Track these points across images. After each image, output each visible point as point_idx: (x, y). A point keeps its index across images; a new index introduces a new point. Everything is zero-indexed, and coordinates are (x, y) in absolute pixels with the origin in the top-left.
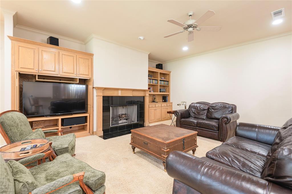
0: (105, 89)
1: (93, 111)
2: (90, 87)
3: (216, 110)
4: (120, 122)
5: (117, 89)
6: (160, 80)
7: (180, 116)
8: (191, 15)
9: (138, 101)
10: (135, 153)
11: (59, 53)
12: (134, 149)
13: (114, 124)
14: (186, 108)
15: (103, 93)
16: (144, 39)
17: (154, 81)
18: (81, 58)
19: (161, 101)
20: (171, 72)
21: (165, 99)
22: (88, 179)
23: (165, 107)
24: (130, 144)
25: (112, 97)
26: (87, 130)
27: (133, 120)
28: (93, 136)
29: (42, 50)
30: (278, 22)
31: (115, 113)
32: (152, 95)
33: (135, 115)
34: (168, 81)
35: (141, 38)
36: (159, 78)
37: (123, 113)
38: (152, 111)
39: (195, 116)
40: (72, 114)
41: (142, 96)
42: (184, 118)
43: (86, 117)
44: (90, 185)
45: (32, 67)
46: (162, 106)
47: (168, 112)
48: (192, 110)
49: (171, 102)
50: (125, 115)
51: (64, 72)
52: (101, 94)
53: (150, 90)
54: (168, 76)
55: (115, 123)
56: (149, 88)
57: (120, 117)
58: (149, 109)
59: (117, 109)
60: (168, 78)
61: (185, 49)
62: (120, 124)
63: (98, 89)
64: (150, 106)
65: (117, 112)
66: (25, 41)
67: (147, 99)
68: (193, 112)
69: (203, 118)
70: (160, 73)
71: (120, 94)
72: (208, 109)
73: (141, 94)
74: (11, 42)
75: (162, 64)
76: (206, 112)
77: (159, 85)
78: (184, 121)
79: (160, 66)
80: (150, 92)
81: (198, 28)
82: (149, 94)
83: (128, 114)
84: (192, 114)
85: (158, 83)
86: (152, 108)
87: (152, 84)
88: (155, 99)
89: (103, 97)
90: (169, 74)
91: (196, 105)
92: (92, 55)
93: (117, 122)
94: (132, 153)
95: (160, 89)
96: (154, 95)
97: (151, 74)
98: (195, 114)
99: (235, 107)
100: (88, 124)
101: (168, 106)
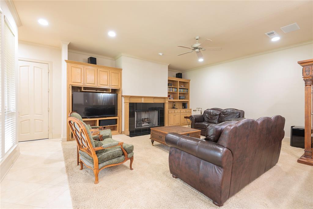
0: (131, 97)
1: (122, 114)
2: (119, 95)
3: (226, 115)
4: (143, 125)
5: (141, 97)
6: (179, 88)
7: (194, 120)
8: (198, 39)
9: (159, 108)
10: (153, 146)
11: (97, 70)
12: (153, 142)
13: (138, 127)
14: (201, 114)
15: (129, 100)
16: (163, 55)
17: (173, 89)
18: (113, 73)
19: (181, 107)
20: (190, 80)
21: (185, 105)
22: (125, 146)
23: (184, 113)
24: (150, 138)
25: (136, 103)
26: (117, 130)
27: (154, 124)
28: (121, 135)
29: (86, 69)
30: (276, 39)
31: (139, 117)
32: (172, 102)
33: (156, 119)
34: (187, 89)
35: (160, 54)
36: (178, 86)
37: (146, 118)
38: (172, 116)
39: (208, 121)
40: (106, 117)
41: (162, 103)
42: (198, 122)
43: (116, 120)
44: (126, 149)
45: (80, 81)
46: (181, 112)
47: (185, 117)
48: (206, 115)
49: (190, 108)
50: (148, 119)
51: (101, 85)
52: (128, 101)
53: (170, 97)
54: (187, 84)
55: (139, 125)
56: (169, 96)
57: (143, 121)
58: (169, 114)
59: (140, 114)
60: (188, 86)
61: (201, 60)
62: (143, 126)
63: (126, 97)
64: (170, 112)
65: (140, 117)
66: (75, 63)
67: (166, 105)
68: (207, 117)
69: (215, 122)
70: (179, 81)
71: (143, 101)
72: (220, 114)
73: (161, 101)
74: (67, 64)
75: (182, 74)
76: (217, 117)
77: (178, 92)
78: (197, 125)
79: (179, 75)
80: (170, 99)
81: (203, 49)
82: (169, 101)
83: (149, 119)
84: (206, 119)
85: (177, 91)
86: (171, 113)
87: (171, 92)
88: (175, 105)
89: (130, 103)
90: (188, 82)
91: (210, 111)
92: (121, 70)
93: (141, 124)
94: (151, 145)
95: (180, 97)
96: (174, 102)
97: (171, 83)
98: (209, 119)
99: (243, 113)
100: (118, 125)
101: (187, 112)
